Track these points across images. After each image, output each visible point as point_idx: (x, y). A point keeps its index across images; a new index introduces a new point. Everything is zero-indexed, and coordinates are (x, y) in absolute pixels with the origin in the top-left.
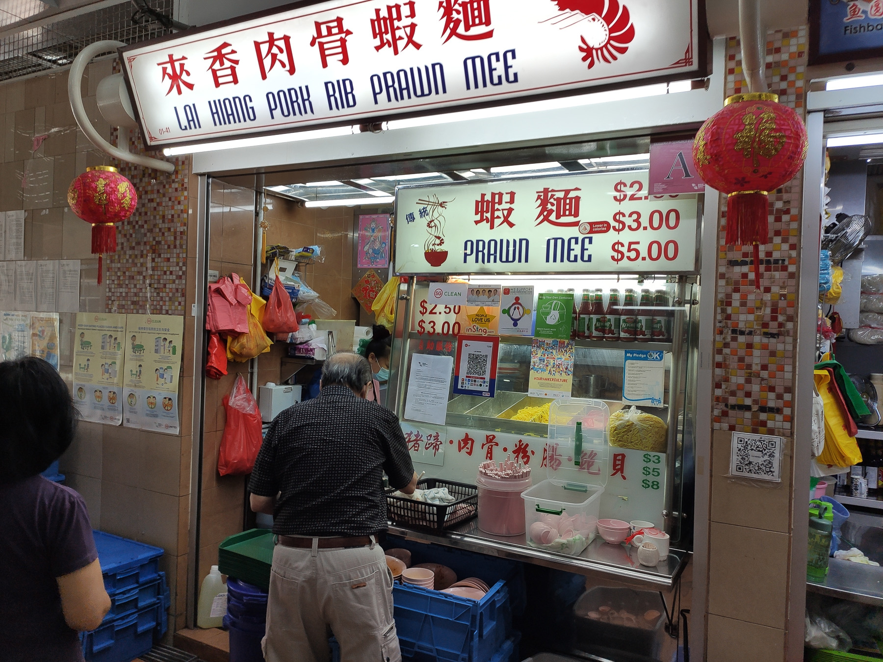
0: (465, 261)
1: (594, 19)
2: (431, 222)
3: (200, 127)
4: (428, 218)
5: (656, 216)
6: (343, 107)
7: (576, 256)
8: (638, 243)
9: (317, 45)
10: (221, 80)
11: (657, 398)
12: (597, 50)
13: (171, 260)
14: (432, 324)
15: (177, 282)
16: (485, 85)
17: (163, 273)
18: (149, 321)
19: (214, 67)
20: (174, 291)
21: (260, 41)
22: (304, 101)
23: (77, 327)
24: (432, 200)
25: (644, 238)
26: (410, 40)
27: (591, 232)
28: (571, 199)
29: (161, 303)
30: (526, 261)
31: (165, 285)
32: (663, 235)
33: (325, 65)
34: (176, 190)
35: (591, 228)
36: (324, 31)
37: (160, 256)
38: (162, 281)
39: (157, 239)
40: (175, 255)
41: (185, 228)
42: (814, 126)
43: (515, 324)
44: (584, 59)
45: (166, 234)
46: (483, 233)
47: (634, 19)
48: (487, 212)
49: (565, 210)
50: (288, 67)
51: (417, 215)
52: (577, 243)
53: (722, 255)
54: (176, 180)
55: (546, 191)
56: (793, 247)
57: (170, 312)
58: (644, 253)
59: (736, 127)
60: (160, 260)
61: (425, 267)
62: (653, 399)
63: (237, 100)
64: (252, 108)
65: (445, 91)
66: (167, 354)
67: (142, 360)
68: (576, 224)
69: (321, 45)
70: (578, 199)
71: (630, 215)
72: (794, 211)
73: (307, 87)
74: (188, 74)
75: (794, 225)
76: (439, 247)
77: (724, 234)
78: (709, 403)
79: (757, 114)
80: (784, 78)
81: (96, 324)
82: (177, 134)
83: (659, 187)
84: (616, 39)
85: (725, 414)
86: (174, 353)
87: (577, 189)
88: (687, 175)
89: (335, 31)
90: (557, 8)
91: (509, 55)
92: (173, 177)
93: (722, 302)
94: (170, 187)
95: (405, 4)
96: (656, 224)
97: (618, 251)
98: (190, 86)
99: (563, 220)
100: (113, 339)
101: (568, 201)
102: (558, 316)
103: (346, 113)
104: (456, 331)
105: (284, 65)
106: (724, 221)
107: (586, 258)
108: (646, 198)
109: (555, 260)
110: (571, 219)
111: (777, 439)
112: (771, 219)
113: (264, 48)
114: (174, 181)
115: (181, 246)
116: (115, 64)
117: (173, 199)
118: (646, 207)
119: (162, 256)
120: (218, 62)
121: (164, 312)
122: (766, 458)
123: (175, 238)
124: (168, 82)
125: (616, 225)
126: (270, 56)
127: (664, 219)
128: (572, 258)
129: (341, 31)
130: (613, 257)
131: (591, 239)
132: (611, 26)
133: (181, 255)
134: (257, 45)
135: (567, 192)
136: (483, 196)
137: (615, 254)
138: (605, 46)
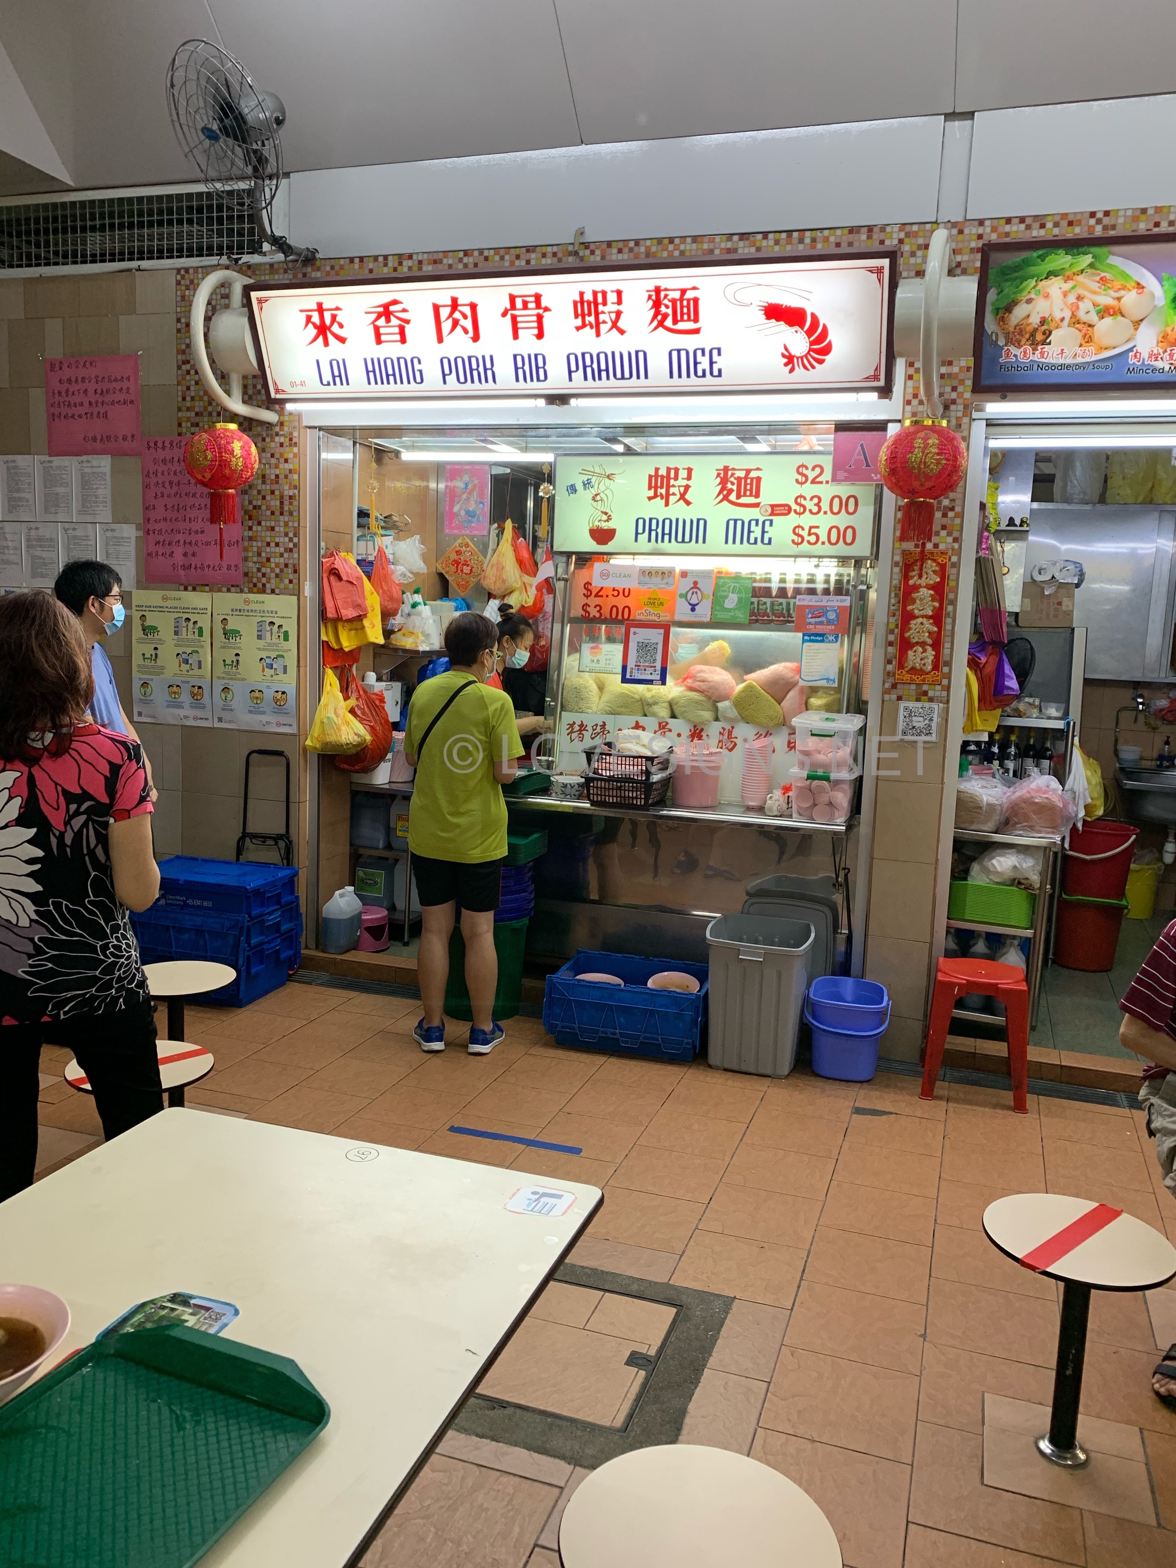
0: (636, 540)
1: (796, 332)
2: (596, 495)
3: (348, 384)
4: (593, 491)
5: (836, 501)
6: (532, 380)
7: (756, 539)
8: (817, 527)
9: (509, 317)
10: (383, 338)
11: (832, 678)
12: (798, 358)
13: (277, 529)
14: (598, 608)
15: (286, 555)
16: (688, 376)
17: (265, 544)
18: (247, 602)
19: (377, 323)
20: (282, 566)
21: (439, 303)
22: (485, 369)
23: (134, 608)
24: (597, 470)
25: (824, 522)
26: (615, 325)
27: (772, 514)
28: (752, 479)
29: (264, 580)
30: (704, 542)
31: (268, 560)
32: (842, 520)
33: (516, 336)
34: (282, 445)
35: (773, 510)
36: (519, 303)
37: (259, 524)
38: (263, 555)
39: (255, 503)
40: (282, 524)
41: (296, 491)
42: (979, 429)
43: (693, 610)
44: (786, 365)
45: (268, 497)
46: (657, 510)
47: (831, 337)
48: (662, 487)
49: (745, 490)
50: (471, 334)
51: (579, 487)
52: (757, 524)
53: (897, 545)
54: (281, 433)
55: (726, 469)
56: (956, 540)
57: (277, 591)
58: (823, 537)
59: (908, 449)
60: (259, 528)
61: (589, 545)
62: (828, 680)
63: (402, 361)
64: (421, 371)
65: (646, 377)
66: (275, 640)
67: (239, 648)
68: (757, 505)
69: (514, 319)
70: (759, 479)
71: (812, 499)
72: (958, 509)
73: (491, 358)
74: (341, 326)
75: (957, 521)
76: (607, 523)
77: (899, 526)
78: (880, 676)
79: (925, 439)
80: (954, 389)
81: (165, 604)
82: (314, 387)
83: (841, 474)
84: (816, 351)
85: (894, 686)
86: (286, 639)
87: (758, 469)
88: (868, 465)
89: (532, 305)
90: (764, 317)
91: (715, 352)
92: (277, 429)
93: (896, 587)
94: (273, 440)
95: (612, 291)
96: (836, 509)
97: (798, 535)
98: (342, 340)
99: (743, 500)
100: (191, 624)
101: (749, 481)
102: (736, 600)
103: (535, 386)
104: (626, 616)
105: (466, 331)
106: (900, 515)
107: (766, 541)
108: (827, 482)
109: (734, 542)
110: (752, 500)
111: (935, 706)
112: (938, 515)
113: (444, 312)
114: (277, 434)
115: (291, 514)
116: (179, 277)
117: (277, 455)
118: (827, 491)
119: (263, 523)
120: (383, 319)
121: (269, 591)
122: (927, 722)
123: (282, 503)
124: (312, 331)
125: (797, 508)
126: (450, 320)
127: (844, 505)
128: (752, 541)
129: (538, 305)
130: (793, 541)
131: (771, 522)
132: (812, 339)
133: (290, 524)
134: (436, 308)
135: (748, 471)
136: (657, 470)
137: (796, 538)
138: (806, 356)
